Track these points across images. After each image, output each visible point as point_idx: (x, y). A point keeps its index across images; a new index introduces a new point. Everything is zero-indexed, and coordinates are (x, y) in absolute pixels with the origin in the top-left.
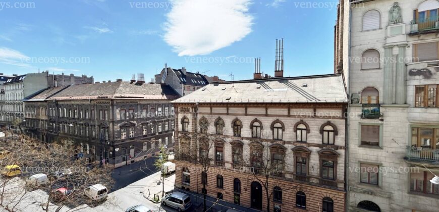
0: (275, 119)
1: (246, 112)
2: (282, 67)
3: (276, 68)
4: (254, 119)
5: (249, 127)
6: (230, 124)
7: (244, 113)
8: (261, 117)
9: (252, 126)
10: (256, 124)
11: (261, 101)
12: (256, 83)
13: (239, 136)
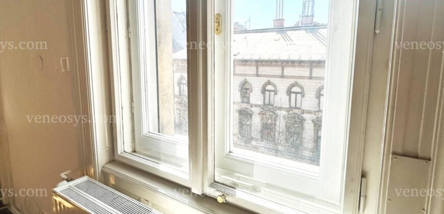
0: (292, 81)
1: (257, 72)
2: (312, 10)
3: (304, 12)
4: (267, 81)
5: (260, 92)
6: (237, 87)
7: (255, 73)
8: (277, 79)
9: (264, 91)
10: (269, 87)
11: (275, 58)
12: (275, 33)
13: (248, 102)
